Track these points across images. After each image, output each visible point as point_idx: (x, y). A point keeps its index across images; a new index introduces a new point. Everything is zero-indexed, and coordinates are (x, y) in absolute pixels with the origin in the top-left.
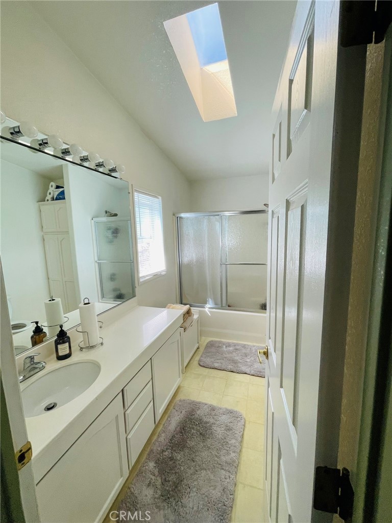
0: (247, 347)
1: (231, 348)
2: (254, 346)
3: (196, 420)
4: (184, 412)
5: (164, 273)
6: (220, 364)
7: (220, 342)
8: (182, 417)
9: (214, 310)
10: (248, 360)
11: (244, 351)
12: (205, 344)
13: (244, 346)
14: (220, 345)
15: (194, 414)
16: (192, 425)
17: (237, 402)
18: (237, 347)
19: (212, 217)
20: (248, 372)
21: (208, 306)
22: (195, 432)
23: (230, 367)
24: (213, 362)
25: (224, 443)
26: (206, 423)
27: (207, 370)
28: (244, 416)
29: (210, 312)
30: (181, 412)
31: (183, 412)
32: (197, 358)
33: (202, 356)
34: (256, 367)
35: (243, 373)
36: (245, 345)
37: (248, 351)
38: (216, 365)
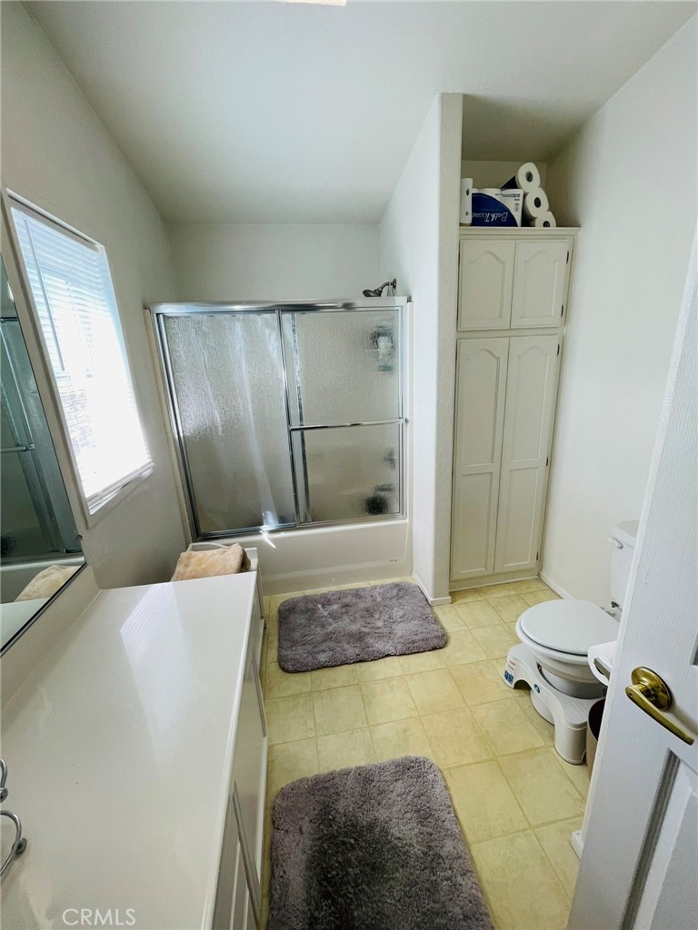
0: (362, 594)
1: (335, 607)
2: (375, 587)
3: (346, 835)
4: (307, 827)
5: (147, 473)
6: (330, 653)
7: (306, 598)
8: (309, 843)
9: (282, 535)
10: (380, 624)
11: (362, 605)
12: (275, 612)
13: (357, 594)
14: (310, 606)
15: (334, 819)
16: (343, 853)
17: (405, 731)
18: (347, 600)
19: (252, 316)
20: (392, 651)
21: (265, 528)
22: (357, 871)
23: (351, 651)
24: (312, 653)
25: (433, 859)
26: (371, 827)
27: (308, 677)
28: (433, 760)
29: (274, 541)
30: (301, 830)
31: (304, 829)
32: (273, 654)
33: (280, 647)
34: (400, 633)
35: (383, 657)
36: (357, 590)
37: (368, 603)
38: (323, 658)
